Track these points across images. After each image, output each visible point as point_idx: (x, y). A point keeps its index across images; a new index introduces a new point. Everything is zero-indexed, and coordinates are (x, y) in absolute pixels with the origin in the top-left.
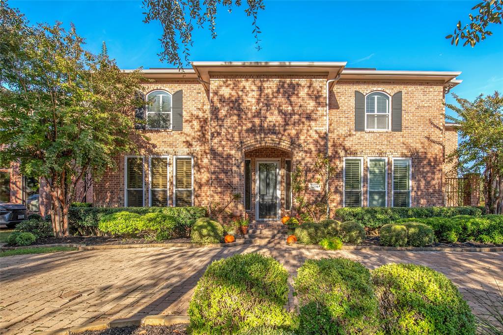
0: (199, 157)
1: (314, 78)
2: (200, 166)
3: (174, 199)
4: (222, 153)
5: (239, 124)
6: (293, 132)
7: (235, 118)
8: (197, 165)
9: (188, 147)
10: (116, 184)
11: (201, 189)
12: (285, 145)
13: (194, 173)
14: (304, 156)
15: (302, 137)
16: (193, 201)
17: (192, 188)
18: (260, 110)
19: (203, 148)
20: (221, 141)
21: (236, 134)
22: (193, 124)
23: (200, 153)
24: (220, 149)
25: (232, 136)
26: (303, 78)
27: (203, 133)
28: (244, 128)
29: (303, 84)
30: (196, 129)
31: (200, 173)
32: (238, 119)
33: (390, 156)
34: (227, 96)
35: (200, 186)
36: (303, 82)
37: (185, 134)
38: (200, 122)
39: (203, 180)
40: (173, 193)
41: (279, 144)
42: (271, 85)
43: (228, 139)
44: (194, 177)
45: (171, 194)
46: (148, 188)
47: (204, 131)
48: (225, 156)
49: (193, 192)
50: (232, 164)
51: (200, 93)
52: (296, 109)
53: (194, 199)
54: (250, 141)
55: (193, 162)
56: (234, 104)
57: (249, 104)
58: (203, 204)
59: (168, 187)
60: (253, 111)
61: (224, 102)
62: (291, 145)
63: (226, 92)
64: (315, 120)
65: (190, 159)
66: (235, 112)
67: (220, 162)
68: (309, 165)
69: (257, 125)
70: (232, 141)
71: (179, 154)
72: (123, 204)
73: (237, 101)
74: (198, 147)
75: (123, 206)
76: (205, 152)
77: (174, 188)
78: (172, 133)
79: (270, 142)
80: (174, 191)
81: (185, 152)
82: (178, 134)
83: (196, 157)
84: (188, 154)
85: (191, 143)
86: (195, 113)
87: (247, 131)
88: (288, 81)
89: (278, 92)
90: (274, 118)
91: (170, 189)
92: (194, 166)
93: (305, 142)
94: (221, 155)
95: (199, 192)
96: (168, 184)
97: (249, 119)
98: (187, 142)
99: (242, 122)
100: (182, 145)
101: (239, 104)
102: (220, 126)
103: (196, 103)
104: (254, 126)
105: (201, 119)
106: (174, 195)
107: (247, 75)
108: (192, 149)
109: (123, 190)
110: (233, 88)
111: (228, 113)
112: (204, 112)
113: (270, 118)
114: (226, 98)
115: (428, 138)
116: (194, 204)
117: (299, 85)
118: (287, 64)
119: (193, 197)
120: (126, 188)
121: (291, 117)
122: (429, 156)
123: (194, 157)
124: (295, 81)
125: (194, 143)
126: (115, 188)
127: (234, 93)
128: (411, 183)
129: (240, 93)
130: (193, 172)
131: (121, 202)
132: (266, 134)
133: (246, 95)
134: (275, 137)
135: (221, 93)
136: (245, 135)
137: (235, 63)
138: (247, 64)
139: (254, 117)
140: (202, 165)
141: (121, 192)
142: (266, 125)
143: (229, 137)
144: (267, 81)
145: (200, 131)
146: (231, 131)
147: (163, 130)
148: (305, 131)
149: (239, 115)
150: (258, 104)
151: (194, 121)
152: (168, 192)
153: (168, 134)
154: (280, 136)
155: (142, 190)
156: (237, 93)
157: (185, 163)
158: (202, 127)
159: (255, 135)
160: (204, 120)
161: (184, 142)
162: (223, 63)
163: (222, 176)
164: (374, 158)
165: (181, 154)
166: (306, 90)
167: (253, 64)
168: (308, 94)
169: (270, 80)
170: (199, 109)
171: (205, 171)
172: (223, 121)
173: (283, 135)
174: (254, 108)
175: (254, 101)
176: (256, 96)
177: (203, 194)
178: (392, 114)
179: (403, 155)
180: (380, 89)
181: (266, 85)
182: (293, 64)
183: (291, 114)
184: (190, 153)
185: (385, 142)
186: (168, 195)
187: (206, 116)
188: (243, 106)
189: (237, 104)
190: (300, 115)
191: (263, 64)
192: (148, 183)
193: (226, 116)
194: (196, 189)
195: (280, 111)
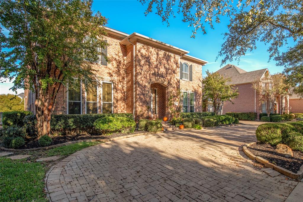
0: (117, 83)
1: (176, 54)
2: (117, 89)
3: (102, 109)
4: (142, 84)
5: (149, 70)
6: (169, 78)
7: (148, 66)
8: (115, 88)
9: (110, 77)
10: (60, 97)
11: (117, 102)
12: (166, 83)
13: (114, 93)
14: (172, 89)
15: (172, 81)
16: (113, 110)
17: (112, 102)
18: (158, 64)
19: (118, 78)
20: (141, 78)
21: (148, 75)
22: (113, 63)
23: (117, 81)
24: (141, 82)
25: (146, 76)
26: (172, 53)
27: (118, 70)
28: (151, 72)
29: (172, 56)
30: (115, 66)
31: (117, 93)
32: (149, 67)
33: (189, 91)
34: (144, 54)
35: (117, 101)
36: (172, 55)
37: (108, 68)
38: (117, 62)
39: (119, 97)
40: (101, 104)
41: (164, 82)
42: (162, 53)
43: (144, 77)
44: (114, 95)
45: (100, 105)
46: (85, 101)
47: (119, 68)
48: (143, 86)
49: (113, 104)
50: (146, 90)
51: (117, 45)
52: (170, 67)
53: (114, 109)
54: (153, 80)
55: (113, 86)
56: (147, 59)
57: (153, 60)
58: (119, 112)
59: (98, 101)
60: (155, 64)
61: (143, 57)
62: (168, 83)
63: (143, 51)
64: (176, 74)
65: (111, 84)
66: (148, 63)
67: (141, 89)
68: (174, 94)
69: (156, 72)
70: (146, 78)
71: (105, 80)
72: (66, 112)
73: (148, 58)
74: (116, 77)
75: (66, 113)
76: (119, 81)
77: (102, 101)
78: (101, 66)
79: (161, 81)
80: (102, 104)
81: (109, 79)
82: (105, 67)
83: (115, 83)
84: (110, 81)
85: (112, 74)
86: (114, 56)
87: (153, 74)
88: (167, 53)
89: (164, 57)
90: (162, 70)
91: (99, 102)
92: (113, 89)
93: (173, 83)
94: (141, 85)
95: (116, 104)
96: (98, 99)
97: (153, 68)
98: (110, 73)
99: (150, 69)
100: (107, 75)
101: (149, 60)
102: (141, 69)
103: (114, 50)
104: (155, 72)
105: (118, 61)
106: (102, 106)
107: (153, 46)
108: (113, 78)
109: (66, 102)
110: (147, 51)
111: (145, 63)
112: (119, 57)
113: (161, 70)
114: (144, 55)
115: (199, 85)
116: (114, 112)
117: (171, 56)
118: (172, 46)
119: (113, 108)
120: (68, 100)
121: (168, 71)
122: (199, 92)
123: (114, 83)
124: (170, 54)
125: (114, 75)
126: (59, 100)
127: (147, 53)
128: (194, 103)
129: (150, 54)
130: (112, 92)
131: (65, 110)
132: (160, 77)
133: (152, 56)
134: (163, 79)
135: (141, 52)
136: (152, 76)
137: (153, 40)
138: (158, 42)
139: (155, 67)
140: (118, 88)
141: (65, 103)
142: (159, 73)
143: (145, 76)
144: (160, 51)
145: (117, 68)
146: (146, 73)
147: (95, 63)
148: (173, 78)
149: (149, 65)
150: (157, 61)
151: (113, 61)
152: (98, 104)
153: (98, 66)
154: (165, 79)
155: (80, 102)
156: (148, 54)
157: (106, 86)
158: (118, 66)
159: (155, 77)
160: (119, 62)
161: (108, 73)
162: (149, 38)
163: (142, 97)
164: (184, 91)
165: (106, 80)
166: (173, 59)
167: (160, 43)
168: (174, 61)
169: (161, 51)
170: (116, 54)
171: (119, 92)
172: (142, 67)
173: (166, 78)
174: (155, 63)
175: (155, 60)
176: (156, 57)
177: (119, 106)
178: (190, 74)
179: (193, 91)
180: (186, 62)
181: (160, 53)
182: (174, 47)
183: (168, 69)
184: (112, 80)
185: (188, 85)
186: (98, 106)
187: (120, 60)
188: (151, 61)
189: (148, 60)
190: (171, 70)
191: (164, 44)
192: (85, 97)
193: (144, 65)
194: (115, 103)
195: (165, 67)
